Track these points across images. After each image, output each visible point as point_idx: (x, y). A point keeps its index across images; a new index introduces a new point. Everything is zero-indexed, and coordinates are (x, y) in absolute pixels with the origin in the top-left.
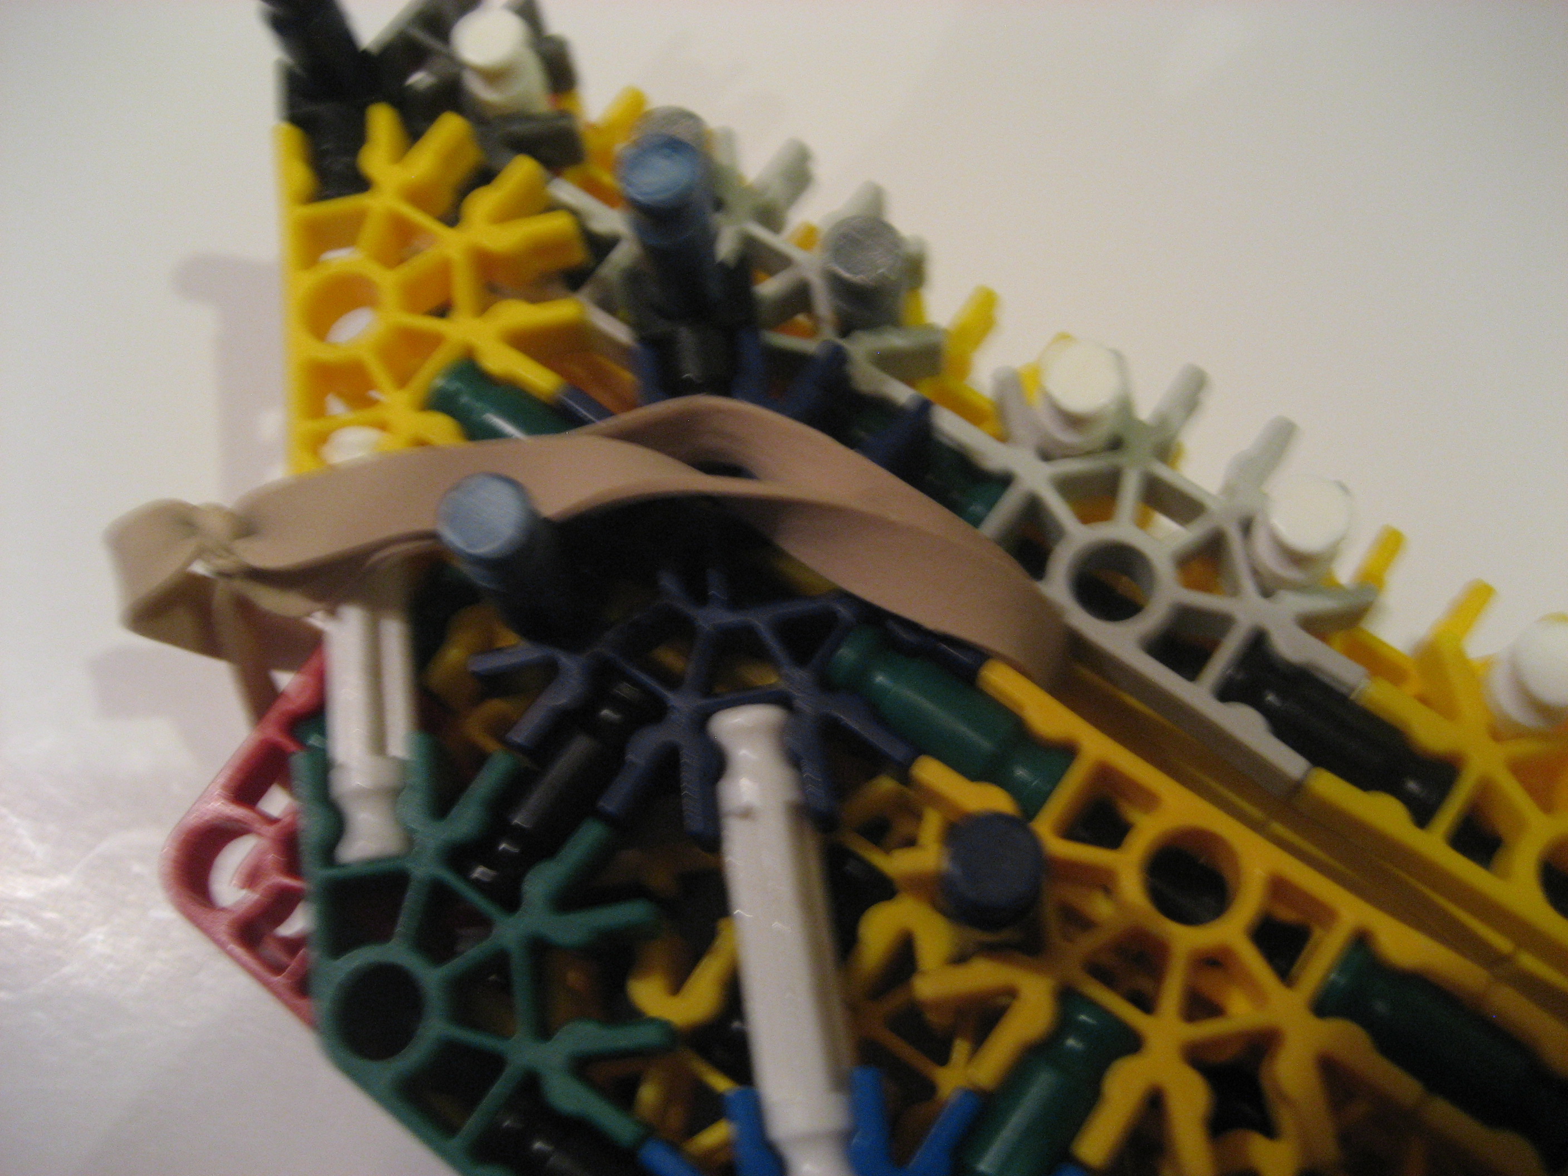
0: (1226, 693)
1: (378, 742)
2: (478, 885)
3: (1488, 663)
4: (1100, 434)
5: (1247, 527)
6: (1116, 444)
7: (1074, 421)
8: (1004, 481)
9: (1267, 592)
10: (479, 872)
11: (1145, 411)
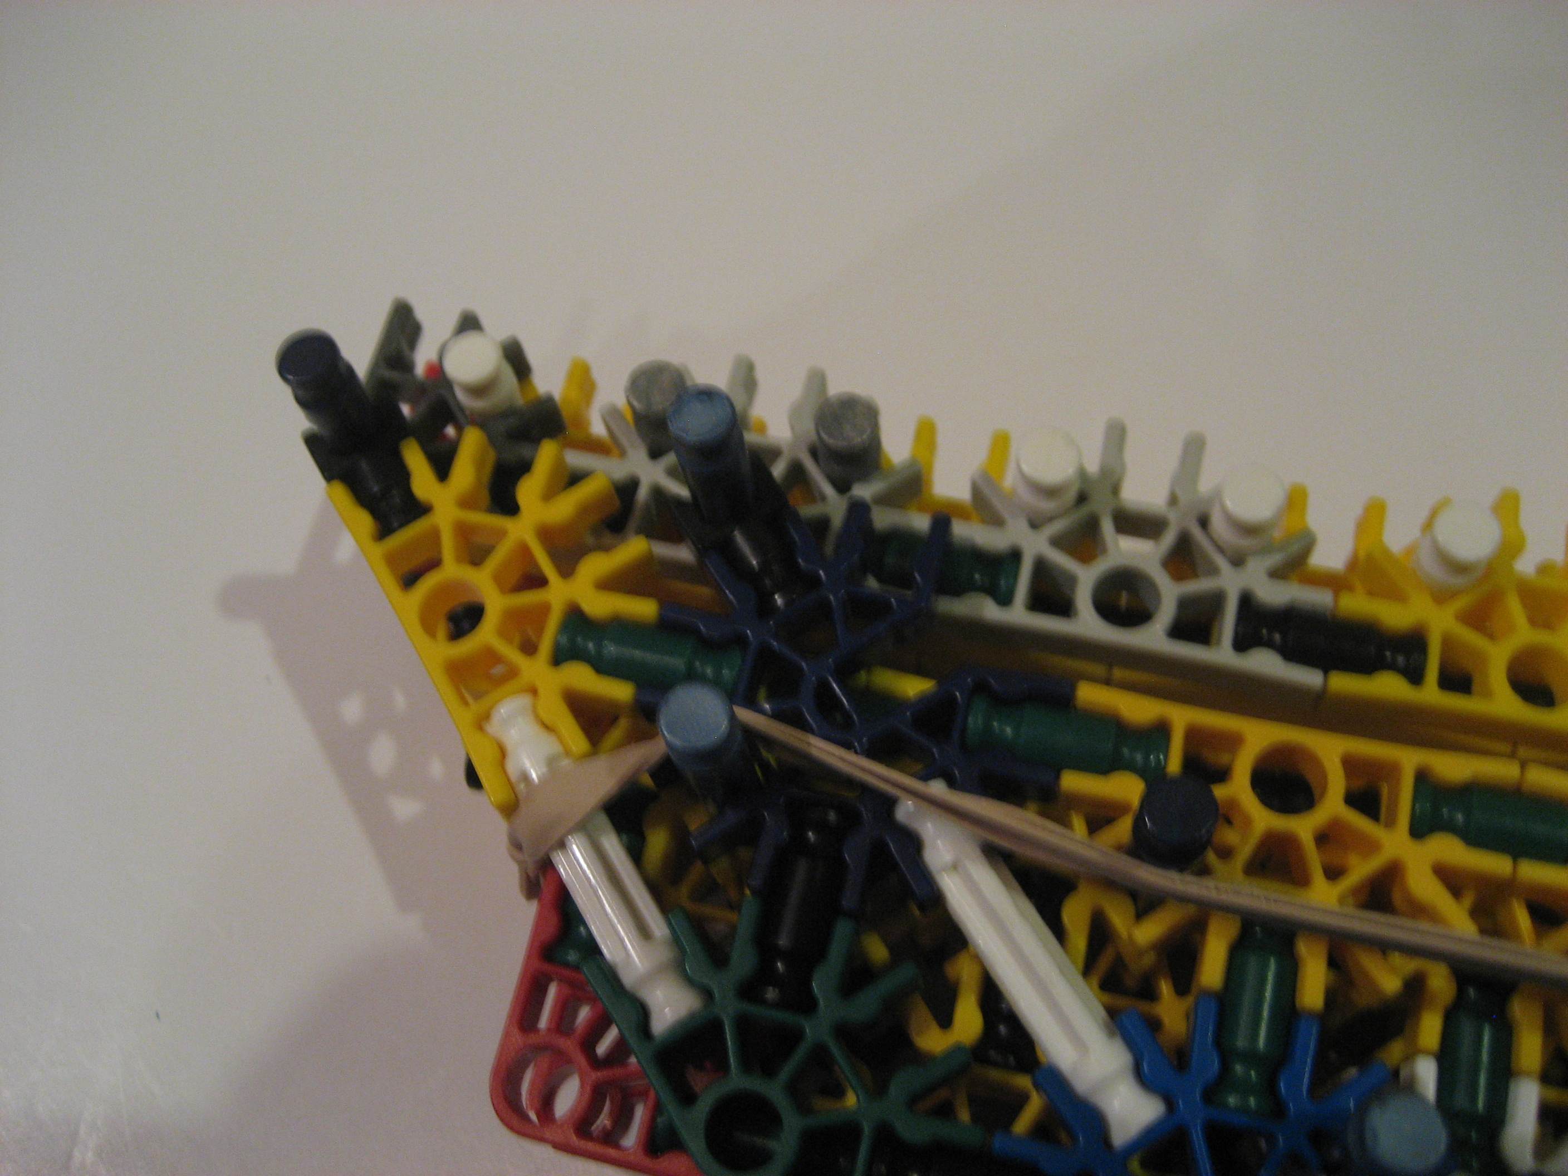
0: (1241, 645)
1: (643, 931)
2: (777, 1005)
3: (1411, 550)
4: (1071, 495)
5: (1204, 522)
6: (1082, 498)
7: (1050, 492)
8: (1015, 556)
9: (1238, 561)
10: (771, 994)
11: (1093, 467)
